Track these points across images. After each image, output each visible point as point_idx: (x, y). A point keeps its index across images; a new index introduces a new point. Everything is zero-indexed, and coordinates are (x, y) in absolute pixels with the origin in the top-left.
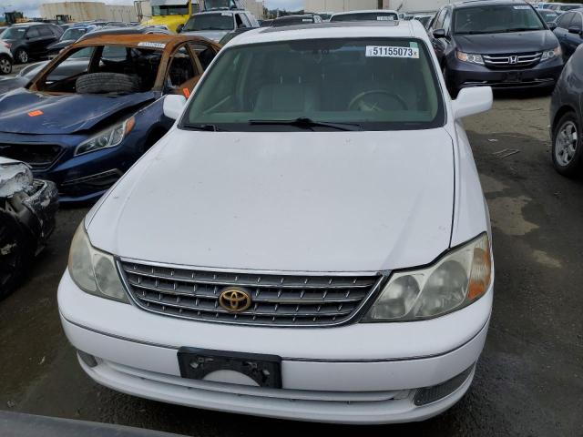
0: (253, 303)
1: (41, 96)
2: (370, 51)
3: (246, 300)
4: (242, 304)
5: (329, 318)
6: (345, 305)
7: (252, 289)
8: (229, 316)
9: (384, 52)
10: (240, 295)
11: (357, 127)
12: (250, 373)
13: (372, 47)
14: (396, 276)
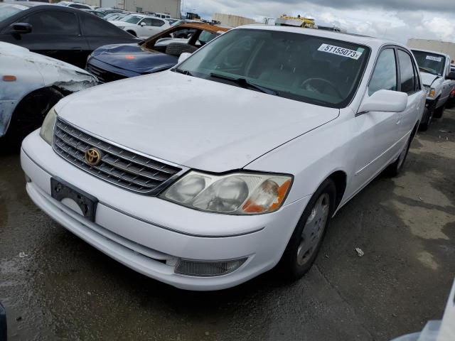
0: (101, 162)
1: (143, 49)
2: (323, 47)
3: (97, 158)
4: (95, 160)
5: (138, 187)
6: (152, 181)
7: (105, 153)
8: (87, 166)
9: (333, 50)
10: (96, 154)
11: (272, 92)
12: (80, 204)
13: (326, 45)
14: (192, 173)
